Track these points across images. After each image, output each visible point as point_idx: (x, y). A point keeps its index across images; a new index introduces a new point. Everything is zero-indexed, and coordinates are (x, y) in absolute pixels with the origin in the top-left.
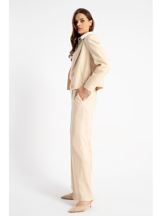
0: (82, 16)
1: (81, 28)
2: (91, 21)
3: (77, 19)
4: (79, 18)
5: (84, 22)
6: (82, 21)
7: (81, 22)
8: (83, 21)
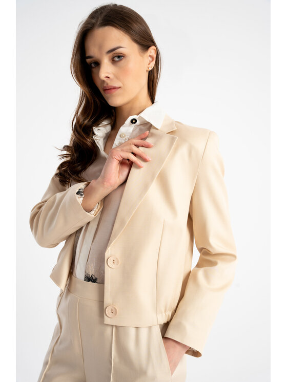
0: (115, 37)
1: (116, 85)
2: (152, 51)
3: (93, 51)
4: (100, 47)
5: (123, 62)
6: (117, 57)
7: (113, 61)
8: (119, 57)
